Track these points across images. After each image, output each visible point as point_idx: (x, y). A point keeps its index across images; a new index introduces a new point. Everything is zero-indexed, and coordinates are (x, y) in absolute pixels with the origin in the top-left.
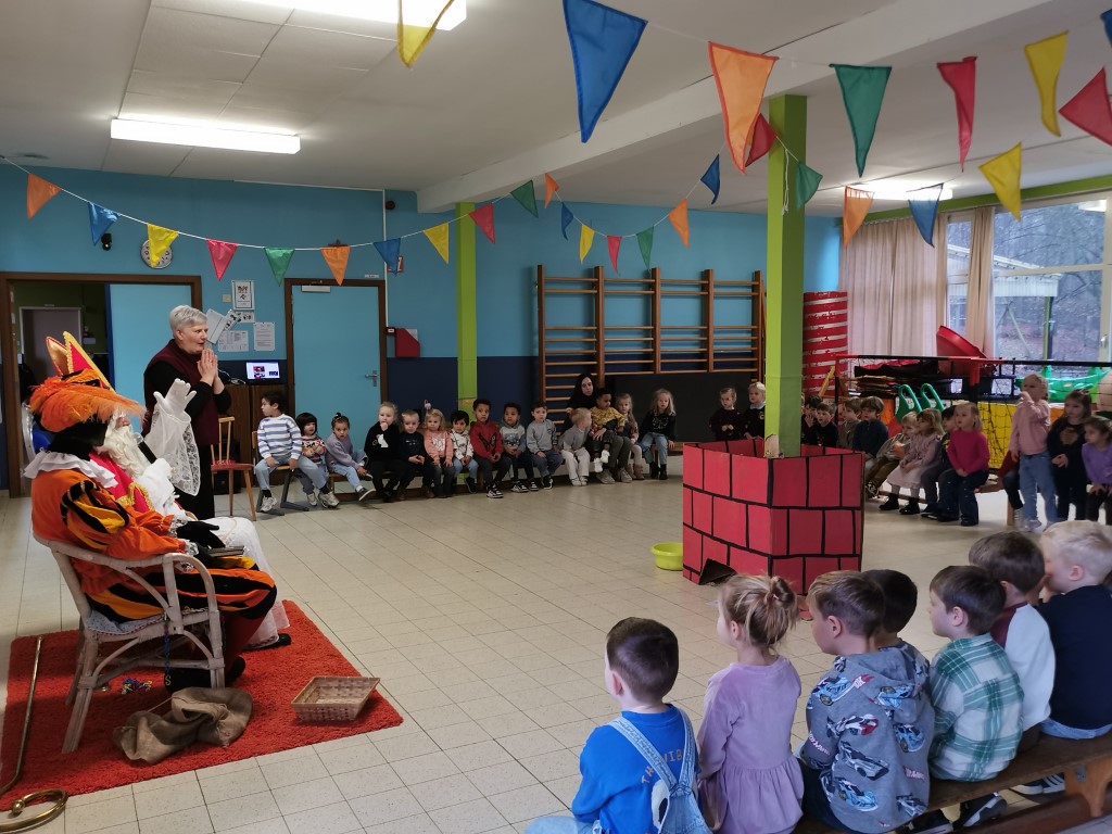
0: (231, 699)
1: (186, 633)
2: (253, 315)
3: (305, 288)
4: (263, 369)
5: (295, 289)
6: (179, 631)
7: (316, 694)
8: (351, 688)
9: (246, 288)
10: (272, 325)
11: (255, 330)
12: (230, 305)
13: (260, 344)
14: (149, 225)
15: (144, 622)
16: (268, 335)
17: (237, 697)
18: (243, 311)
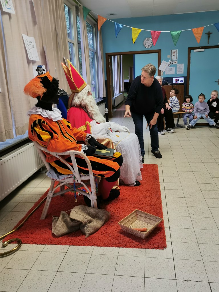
0: (97, 213)
1: (82, 183)
2: (177, 62)
3: (195, 50)
4: (178, 80)
5: (192, 51)
6: (79, 182)
7: (136, 217)
8: (150, 219)
9: (175, 52)
10: (183, 64)
11: (177, 66)
12: (169, 59)
13: (179, 71)
14: (133, 28)
15: (66, 176)
16: (181, 69)
17: (100, 213)
18: (174, 60)
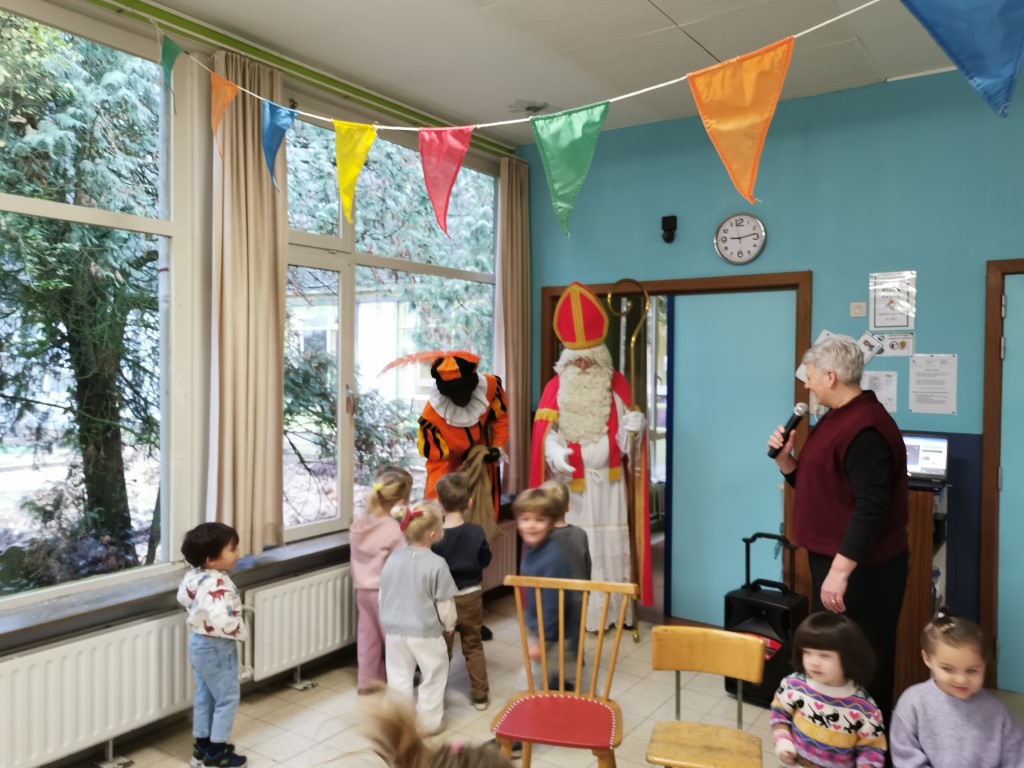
2: (910, 342)
5: (1011, 281)
10: (952, 359)
11: (913, 370)
13: (923, 399)
16: (941, 385)
18: (890, 333)
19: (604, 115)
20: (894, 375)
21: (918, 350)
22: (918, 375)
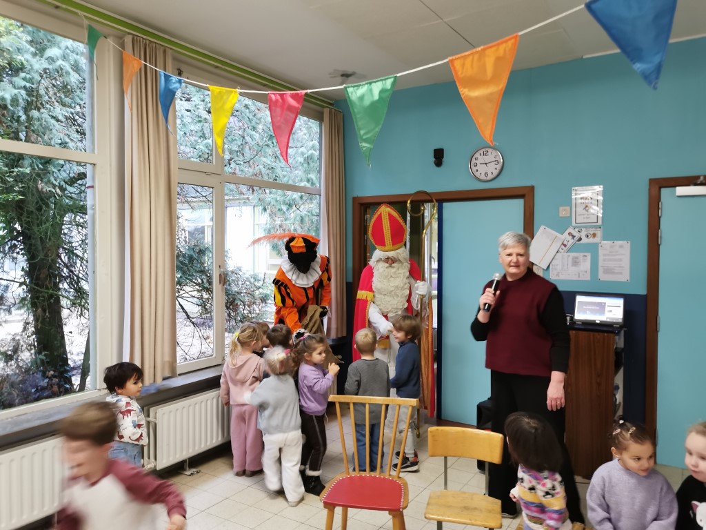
2: (599, 233)
3: (681, 191)
10: (627, 245)
11: (601, 252)
12: (568, 220)
13: (608, 271)
16: (619, 261)
18: (586, 227)
19: (393, 84)
20: (589, 256)
21: (604, 238)
22: (604, 255)
